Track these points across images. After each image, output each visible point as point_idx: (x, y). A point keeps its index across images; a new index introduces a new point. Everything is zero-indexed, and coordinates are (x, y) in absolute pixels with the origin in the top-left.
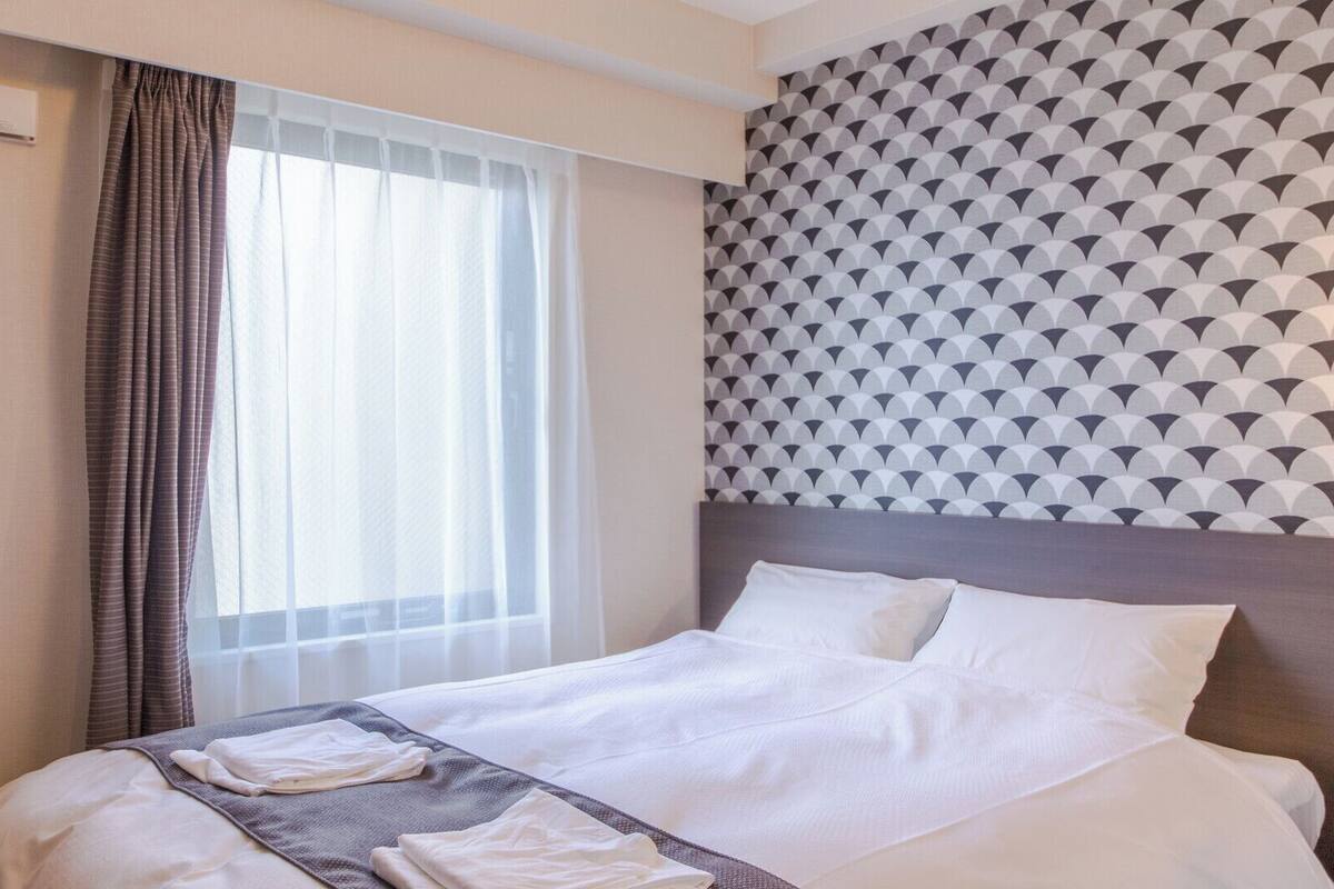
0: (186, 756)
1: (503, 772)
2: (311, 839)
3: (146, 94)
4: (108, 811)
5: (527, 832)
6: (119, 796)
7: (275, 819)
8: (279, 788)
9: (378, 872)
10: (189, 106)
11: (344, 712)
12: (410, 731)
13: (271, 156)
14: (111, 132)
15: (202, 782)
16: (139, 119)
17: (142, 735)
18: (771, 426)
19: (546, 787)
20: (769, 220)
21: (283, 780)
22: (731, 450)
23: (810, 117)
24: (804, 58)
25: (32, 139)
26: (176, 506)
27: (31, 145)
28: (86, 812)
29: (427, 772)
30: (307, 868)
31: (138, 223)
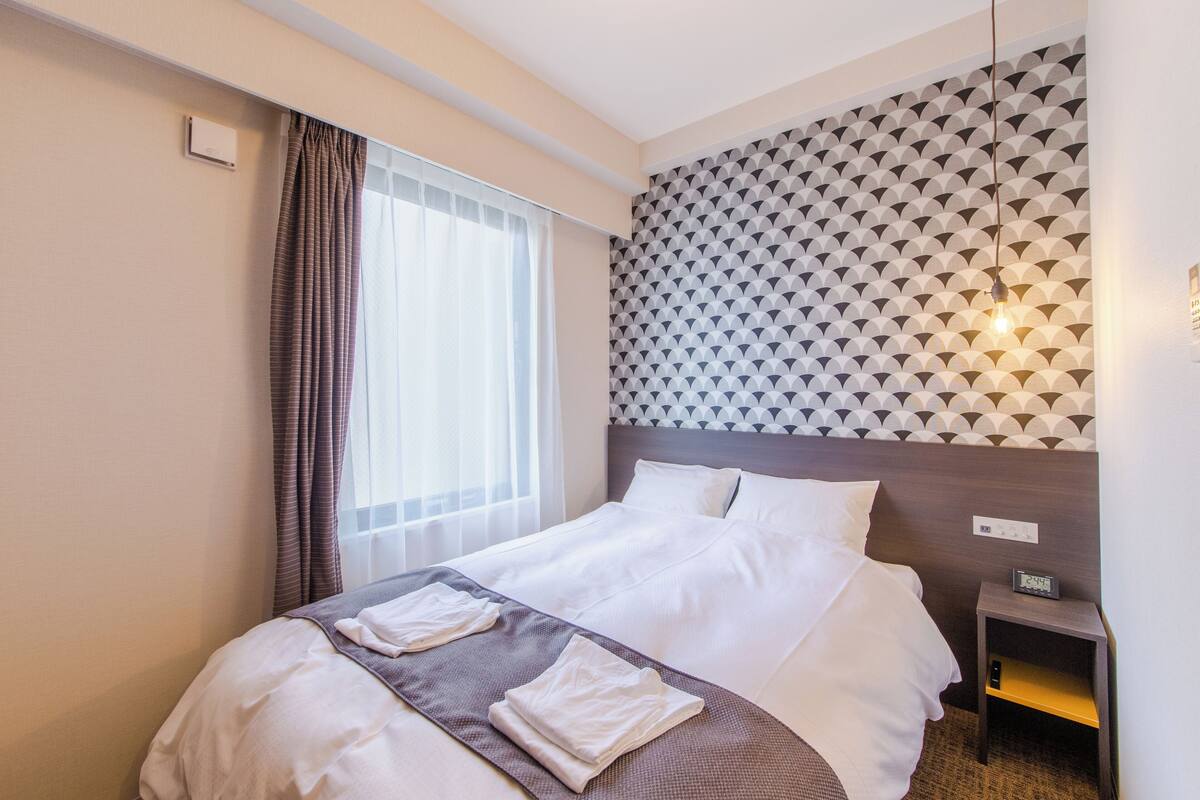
0: (346, 625)
1: (548, 619)
2: (442, 696)
3: (311, 140)
4: (296, 679)
5: (582, 673)
6: (300, 665)
7: (414, 679)
8: (412, 648)
9: (495, 725)
10: (338, 153)
11: (440, 576)
12: (483, 588)
13: (388, 198)
14: (287, 169)
15: (359, 646)
16: (306, 158)
17: (311, 602)
18: (644, 380)
19: (578, 630)
20: (644, 260)
21: (414, 641)
22: (623, 394)
23: (666, 200)
24: (663, 166)
25: (233, 165)
26: (331, 436)
27: (233, 171)
28: (277, 680)
29: (500, 622)
30: (446, 728)
31: (305, 232)
